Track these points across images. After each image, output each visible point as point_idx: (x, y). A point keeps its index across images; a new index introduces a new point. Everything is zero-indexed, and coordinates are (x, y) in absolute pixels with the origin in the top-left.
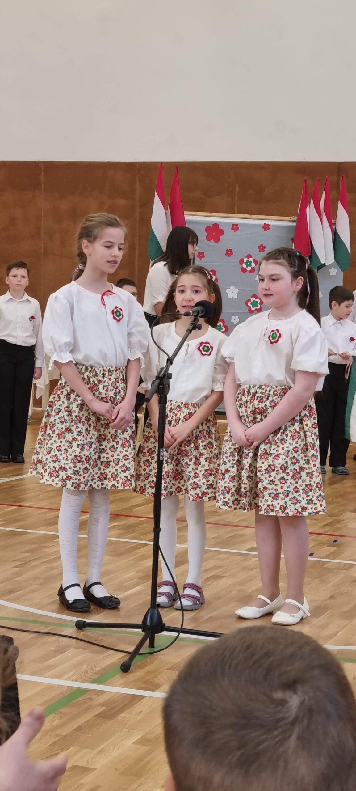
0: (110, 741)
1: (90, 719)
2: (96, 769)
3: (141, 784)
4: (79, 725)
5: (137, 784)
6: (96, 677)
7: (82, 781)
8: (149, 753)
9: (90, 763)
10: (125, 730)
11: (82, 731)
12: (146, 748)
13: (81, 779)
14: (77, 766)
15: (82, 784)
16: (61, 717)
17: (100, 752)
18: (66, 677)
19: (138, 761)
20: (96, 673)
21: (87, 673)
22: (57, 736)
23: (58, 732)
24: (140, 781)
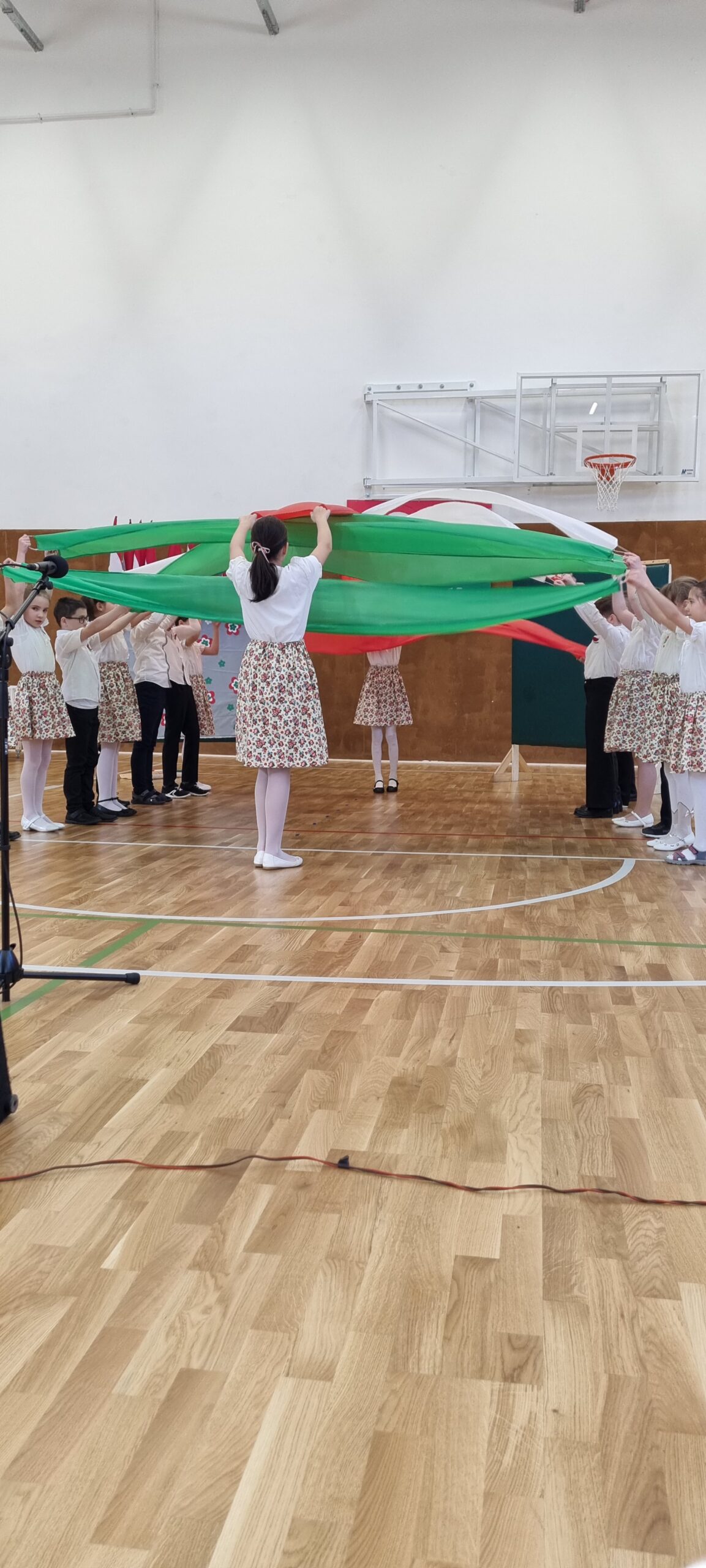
0: (103, 1022)
1: (80, 1002)
2: (90, 1053)
3: (143, 1065)
4: (67, 1008)
5: (138, 1065)
6: (82, 961)
7: (75, 1067)
8: (148, 1031)
9: (82, 1047)
10: (119, 1010)
11: (72, 1014)
12: (143, 1027)
13: (74, 1064)
14: (68, 1051)
15: (75, 1070)
16: (47, 1003)
17: (94, 1034)
18: (51, 962)
19: (137, 1040)
20: (83, 957)
21: (73, 957)
22: (44, 1021)
23: (45, 1018)
24: (143, 1060)
